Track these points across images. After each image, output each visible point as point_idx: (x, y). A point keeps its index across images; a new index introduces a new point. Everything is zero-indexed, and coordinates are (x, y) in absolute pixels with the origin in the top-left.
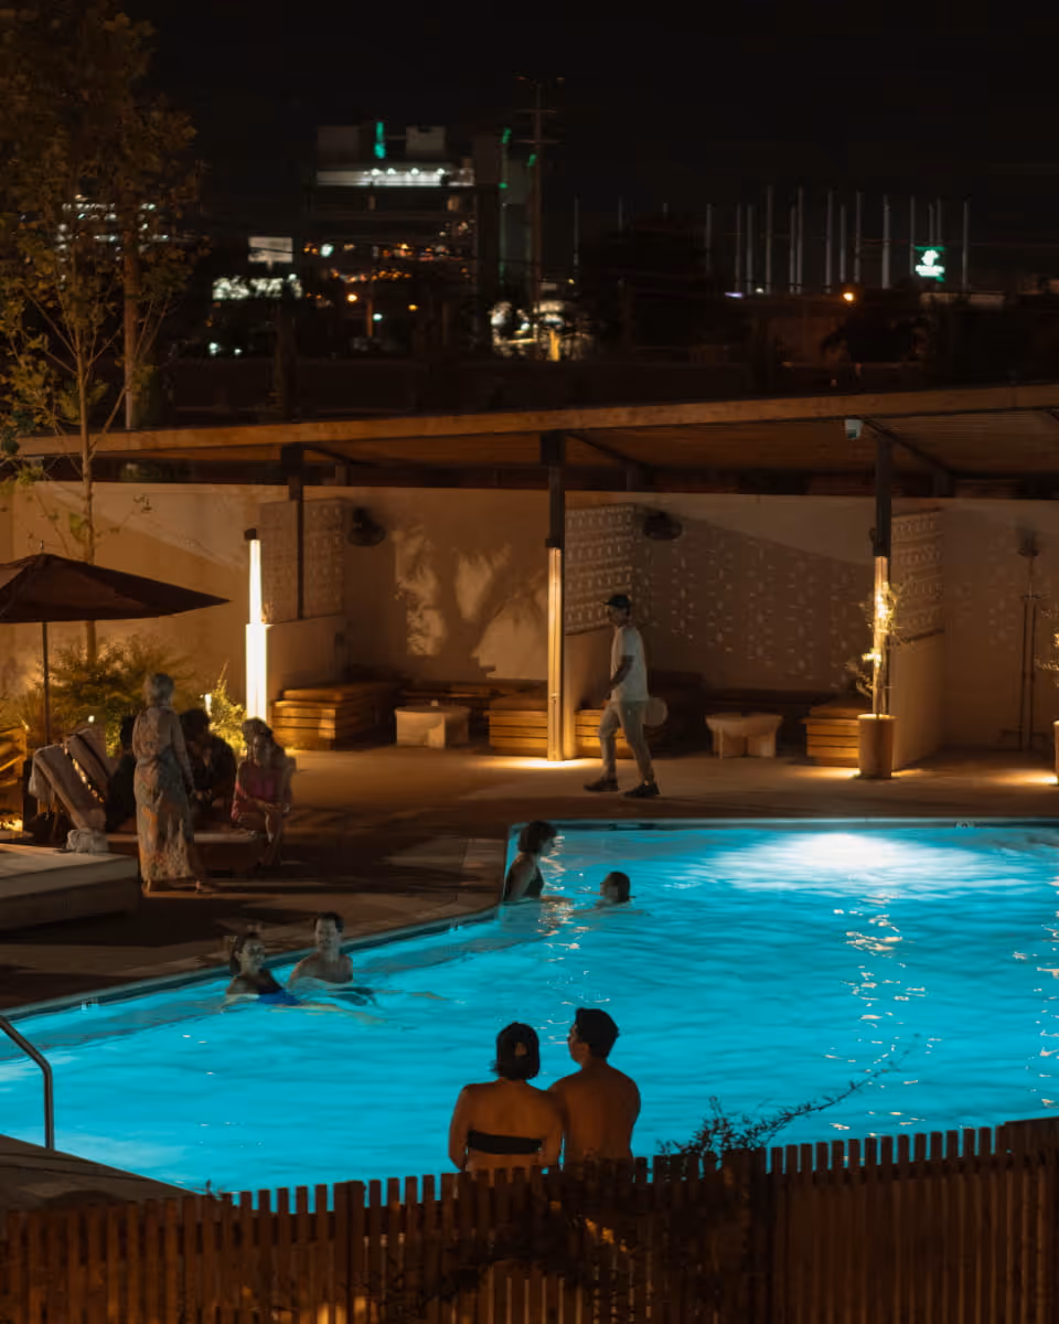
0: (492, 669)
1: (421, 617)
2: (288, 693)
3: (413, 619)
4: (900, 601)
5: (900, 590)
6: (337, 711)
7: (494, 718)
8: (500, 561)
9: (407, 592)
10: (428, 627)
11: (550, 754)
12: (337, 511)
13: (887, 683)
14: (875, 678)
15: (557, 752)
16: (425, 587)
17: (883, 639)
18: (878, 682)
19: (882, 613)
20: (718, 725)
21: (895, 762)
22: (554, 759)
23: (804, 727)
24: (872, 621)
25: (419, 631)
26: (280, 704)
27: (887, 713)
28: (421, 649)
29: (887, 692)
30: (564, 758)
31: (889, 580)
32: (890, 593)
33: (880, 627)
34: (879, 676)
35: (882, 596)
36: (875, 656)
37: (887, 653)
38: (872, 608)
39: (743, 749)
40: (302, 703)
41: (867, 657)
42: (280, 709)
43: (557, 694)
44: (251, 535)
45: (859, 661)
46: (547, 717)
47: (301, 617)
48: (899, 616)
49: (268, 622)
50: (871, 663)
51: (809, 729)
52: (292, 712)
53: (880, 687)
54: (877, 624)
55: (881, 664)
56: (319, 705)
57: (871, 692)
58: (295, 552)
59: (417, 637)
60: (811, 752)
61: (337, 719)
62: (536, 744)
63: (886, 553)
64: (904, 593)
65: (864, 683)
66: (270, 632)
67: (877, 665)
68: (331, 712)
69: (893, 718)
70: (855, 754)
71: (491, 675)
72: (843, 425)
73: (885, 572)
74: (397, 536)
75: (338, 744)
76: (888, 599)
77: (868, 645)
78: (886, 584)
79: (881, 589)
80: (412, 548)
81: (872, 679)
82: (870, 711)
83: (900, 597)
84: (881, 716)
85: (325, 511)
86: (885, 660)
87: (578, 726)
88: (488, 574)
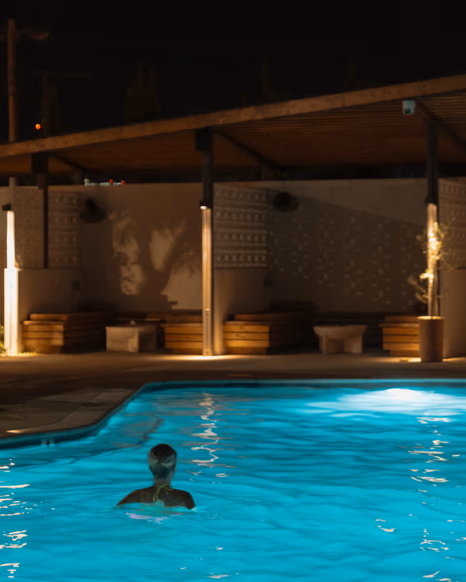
0: (175, 303)
1: (129, 270)
2: (33, 316)
3: (125, 272)
4: (446, 236)
5: (446, 228)
6: (65, 326)
7: (169, 329)
8: (179, 231)
9: (119, 253)
10: (133, 276)
11: (204, 352)
12: (75, 202)
13: (438, 293)
14: (430, 290)
15: (209, 350)
16: (131, 250)
17: (435, 263)
18: (433, 292)
19: (434, 244)
20: (322, 331)
21: (445, 351)
22: (208, 355)
23: (381, 329)
24: (426, 249)
25: (128, 279)
26: (27, 323)
27: (439, 315)
28: (129, 291)
29: (439, 299)
30: (215, 354)
31: (438, 221)
32: (439, 231)
33: (433, 254)
34: (433, 288)
35: (433, 232)
36: (429, 275)
37: (438, 272)
38: (426, 239)
39: (339, 348)
40: (41, 322)
41: (424, 276)
42: (27, 326)
43: (208, 309)
44: (7, 208)
45: (418, 278)
46: (202, 327)
47: (46, 266)
48: (445, 247)
49: (20, 267)
50: (426, 281)
51: (385, 331)
52: (35, 328)
53: (433, 296)
54: (430, 252)
55: (434, 280)
56: (53, 323)
57: (427, 300)
58: (41, 223)
59: (126, 283)
60: (386, 347)
61: (65, 332)
62: (196, 346)
63: (436, 202)
64: (448, 230)
65: (422, 294)
66: (20, 274)
67: (431, 281)
68: (60, 327)
69: (443, 318)
70: (416, 347)
71: (174, 307)
72: (401, 104)
73: (435, 217)
74: (112, 217)
75: (65, 349)
76: (438, 235)
77: (424, 268)
78: (436, 224)
79: (432, 227)
80: (122, 224)
81: (427, 291)
82: (426, 315)
83: (446, 232)
84: (434, 318)
85: (65, 200)
86: (436, 279)
87: (225, 332)
88: (171, 239)
